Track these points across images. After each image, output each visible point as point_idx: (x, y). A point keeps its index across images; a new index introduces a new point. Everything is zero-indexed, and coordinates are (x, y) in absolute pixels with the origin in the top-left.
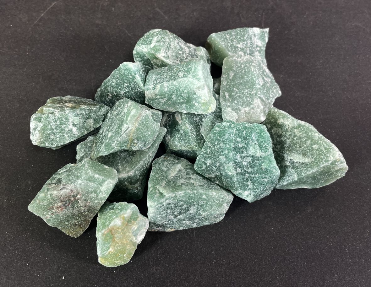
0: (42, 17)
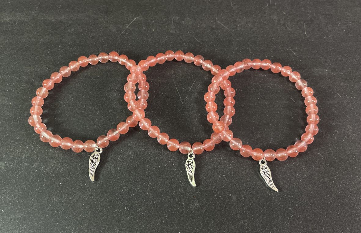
0: (127, 29)
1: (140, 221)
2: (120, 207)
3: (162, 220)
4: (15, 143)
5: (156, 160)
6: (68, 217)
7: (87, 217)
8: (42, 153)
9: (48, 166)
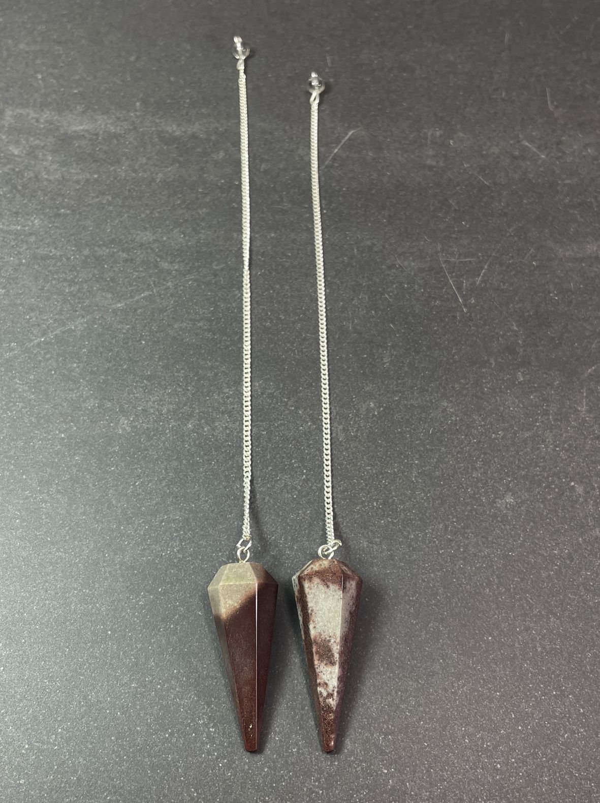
0: (335, 154)
1: (405, 527)
2: (363, 502)
3: (446, 527)
4: (143, 382)
5: (423, 419)
6: (270, 518)
7: (304, 518)
8: (199, 401)
9: (216, 426)
